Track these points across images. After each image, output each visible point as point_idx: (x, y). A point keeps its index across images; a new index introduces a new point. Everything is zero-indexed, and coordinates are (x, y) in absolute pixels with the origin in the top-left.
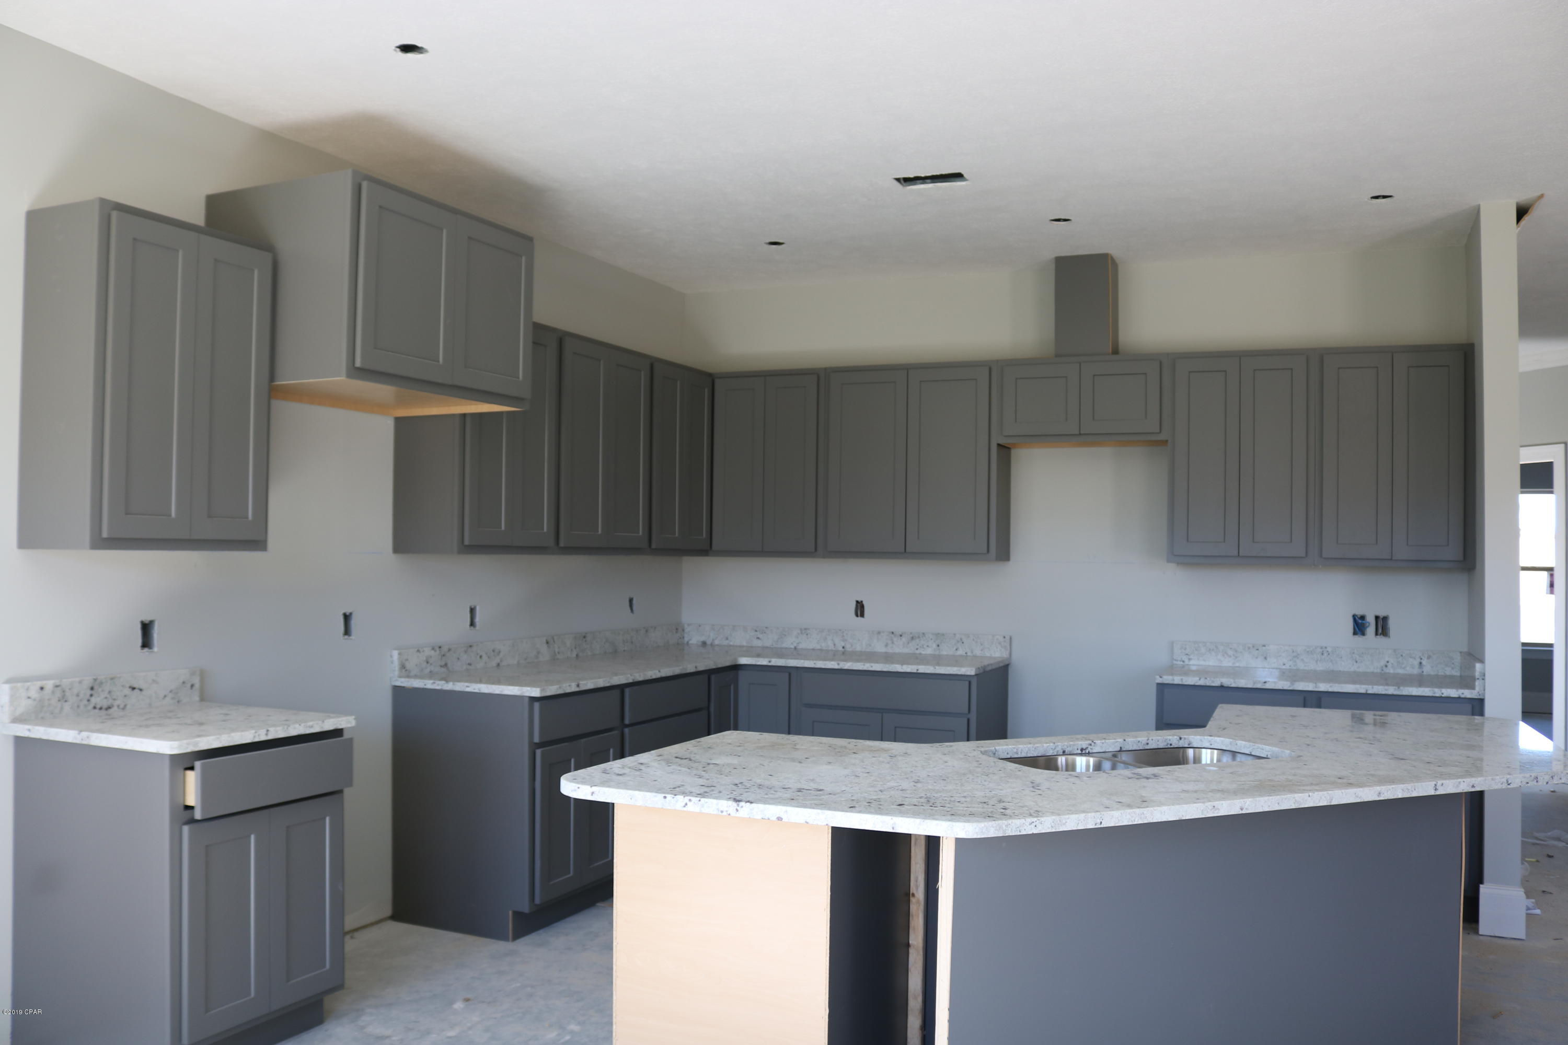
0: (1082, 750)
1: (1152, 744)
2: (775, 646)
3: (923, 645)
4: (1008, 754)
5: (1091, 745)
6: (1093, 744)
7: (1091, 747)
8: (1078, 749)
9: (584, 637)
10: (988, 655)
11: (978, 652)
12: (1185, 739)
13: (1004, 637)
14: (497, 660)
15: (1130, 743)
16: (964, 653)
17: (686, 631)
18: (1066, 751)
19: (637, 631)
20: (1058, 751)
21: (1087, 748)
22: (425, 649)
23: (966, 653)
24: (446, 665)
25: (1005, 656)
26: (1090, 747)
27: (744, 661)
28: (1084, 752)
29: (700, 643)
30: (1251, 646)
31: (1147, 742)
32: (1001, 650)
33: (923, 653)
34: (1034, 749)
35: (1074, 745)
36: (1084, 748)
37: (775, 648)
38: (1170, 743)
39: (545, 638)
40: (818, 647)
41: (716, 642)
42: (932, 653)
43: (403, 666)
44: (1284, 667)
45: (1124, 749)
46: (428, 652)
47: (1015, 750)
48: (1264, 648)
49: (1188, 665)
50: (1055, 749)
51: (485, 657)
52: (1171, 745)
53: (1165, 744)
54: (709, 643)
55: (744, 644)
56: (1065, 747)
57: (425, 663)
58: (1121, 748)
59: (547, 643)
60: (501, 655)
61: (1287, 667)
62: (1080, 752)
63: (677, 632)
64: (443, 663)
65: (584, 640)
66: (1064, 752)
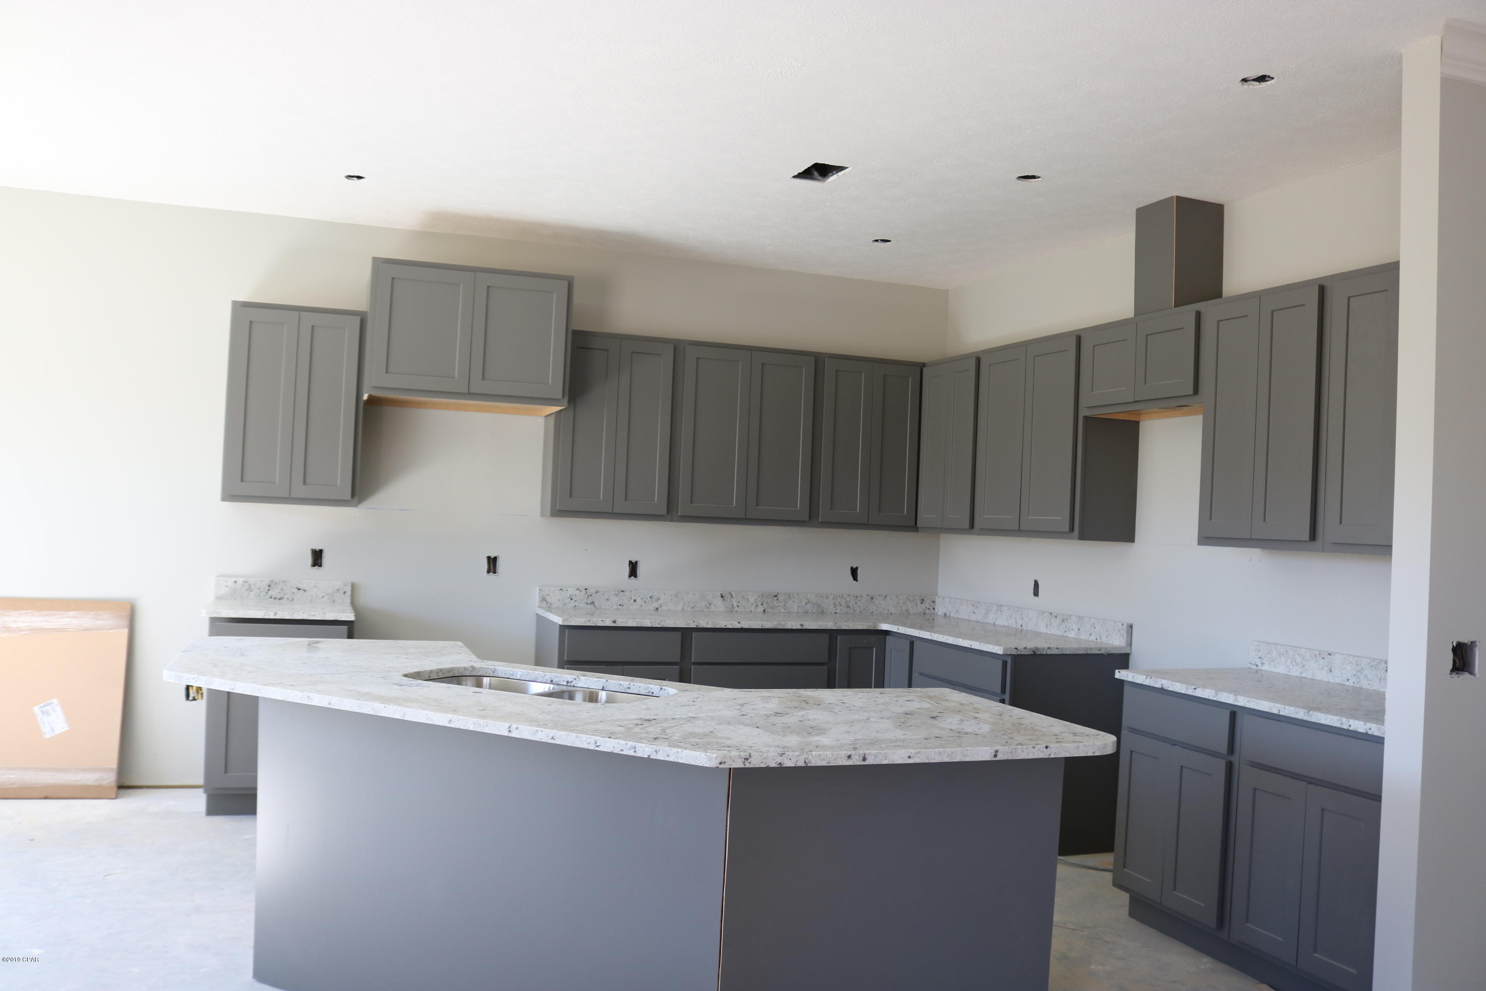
0: (568, 682)
1: (634, 689)
2: (983, 621)
3: (1069, 628)
4: (505, 674)
5: (575, 679)
6: (577, 679)
7: (576, 681)
8: (564, 681)
9: (776, 596)
10: (1111, 642)
11: (1104, 640)
12: (665, 690)
13: (1123, 624)
14: (656, 605)
15: (612, 684)
16: (1095, 638)
17: (936, 603)
18: (554, 681)
19: (857, 597)
20: (546, 680)
21: (572, 681)
22: (569, 589)
23: (1096, 639)
24: (593, 603)
25: (1123, 645)
26: (574, 681)
27: (885, 627)
28: (569, 684)
29: (943, 615)
30: (1317, 653)
31: (629, 686)
32: (1120, 638)
33: (1069, 636)
34: (526, 674)
35: (560, 677)
36: (570, 680)
37: (983, 623)
38: (652, 691)
39: (720, 593)
40: (1007, 625)
41: (952, 615)
42: (1075, 636)
43: (544, 599)
44: (1347, 683)
45: (606, 689)
46: (571, 591)
47: (512, 673)
48: (1330, 657)
49: (1261, 670)
50: (544, 677)
51: (639, 601)
52: (653, 693)
53: (647, 691)
54: (948, 615)
55: (966, 617)
56: (553, 677)
57: (569, 600)
58: (603, 687)
59: (722, 597)
60: (661, 602)
61: (1350, 683)
62: (566, 684)
63: (922, 603)
64: (590, 601)
65: (776, 598)
66: (552, 681)
